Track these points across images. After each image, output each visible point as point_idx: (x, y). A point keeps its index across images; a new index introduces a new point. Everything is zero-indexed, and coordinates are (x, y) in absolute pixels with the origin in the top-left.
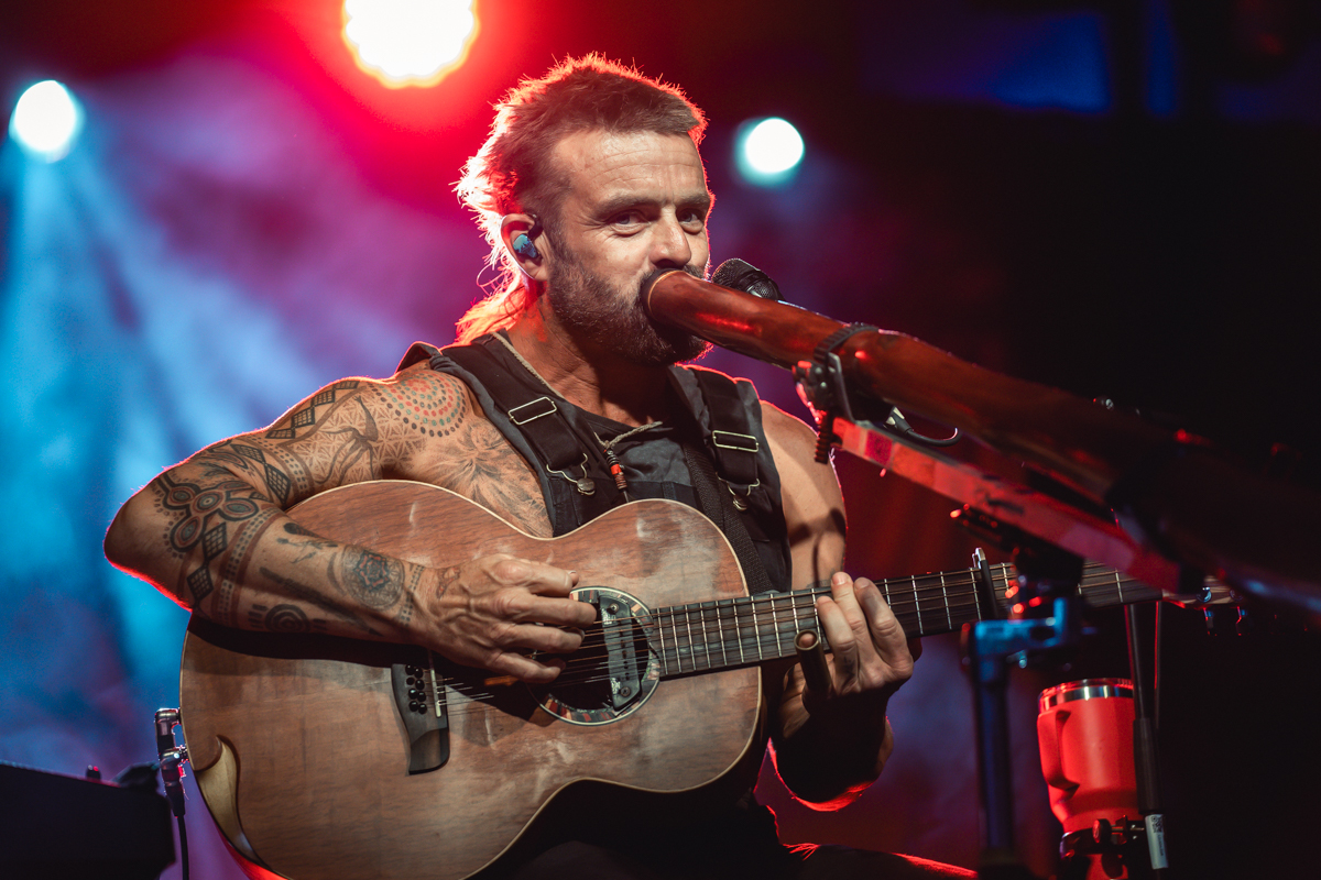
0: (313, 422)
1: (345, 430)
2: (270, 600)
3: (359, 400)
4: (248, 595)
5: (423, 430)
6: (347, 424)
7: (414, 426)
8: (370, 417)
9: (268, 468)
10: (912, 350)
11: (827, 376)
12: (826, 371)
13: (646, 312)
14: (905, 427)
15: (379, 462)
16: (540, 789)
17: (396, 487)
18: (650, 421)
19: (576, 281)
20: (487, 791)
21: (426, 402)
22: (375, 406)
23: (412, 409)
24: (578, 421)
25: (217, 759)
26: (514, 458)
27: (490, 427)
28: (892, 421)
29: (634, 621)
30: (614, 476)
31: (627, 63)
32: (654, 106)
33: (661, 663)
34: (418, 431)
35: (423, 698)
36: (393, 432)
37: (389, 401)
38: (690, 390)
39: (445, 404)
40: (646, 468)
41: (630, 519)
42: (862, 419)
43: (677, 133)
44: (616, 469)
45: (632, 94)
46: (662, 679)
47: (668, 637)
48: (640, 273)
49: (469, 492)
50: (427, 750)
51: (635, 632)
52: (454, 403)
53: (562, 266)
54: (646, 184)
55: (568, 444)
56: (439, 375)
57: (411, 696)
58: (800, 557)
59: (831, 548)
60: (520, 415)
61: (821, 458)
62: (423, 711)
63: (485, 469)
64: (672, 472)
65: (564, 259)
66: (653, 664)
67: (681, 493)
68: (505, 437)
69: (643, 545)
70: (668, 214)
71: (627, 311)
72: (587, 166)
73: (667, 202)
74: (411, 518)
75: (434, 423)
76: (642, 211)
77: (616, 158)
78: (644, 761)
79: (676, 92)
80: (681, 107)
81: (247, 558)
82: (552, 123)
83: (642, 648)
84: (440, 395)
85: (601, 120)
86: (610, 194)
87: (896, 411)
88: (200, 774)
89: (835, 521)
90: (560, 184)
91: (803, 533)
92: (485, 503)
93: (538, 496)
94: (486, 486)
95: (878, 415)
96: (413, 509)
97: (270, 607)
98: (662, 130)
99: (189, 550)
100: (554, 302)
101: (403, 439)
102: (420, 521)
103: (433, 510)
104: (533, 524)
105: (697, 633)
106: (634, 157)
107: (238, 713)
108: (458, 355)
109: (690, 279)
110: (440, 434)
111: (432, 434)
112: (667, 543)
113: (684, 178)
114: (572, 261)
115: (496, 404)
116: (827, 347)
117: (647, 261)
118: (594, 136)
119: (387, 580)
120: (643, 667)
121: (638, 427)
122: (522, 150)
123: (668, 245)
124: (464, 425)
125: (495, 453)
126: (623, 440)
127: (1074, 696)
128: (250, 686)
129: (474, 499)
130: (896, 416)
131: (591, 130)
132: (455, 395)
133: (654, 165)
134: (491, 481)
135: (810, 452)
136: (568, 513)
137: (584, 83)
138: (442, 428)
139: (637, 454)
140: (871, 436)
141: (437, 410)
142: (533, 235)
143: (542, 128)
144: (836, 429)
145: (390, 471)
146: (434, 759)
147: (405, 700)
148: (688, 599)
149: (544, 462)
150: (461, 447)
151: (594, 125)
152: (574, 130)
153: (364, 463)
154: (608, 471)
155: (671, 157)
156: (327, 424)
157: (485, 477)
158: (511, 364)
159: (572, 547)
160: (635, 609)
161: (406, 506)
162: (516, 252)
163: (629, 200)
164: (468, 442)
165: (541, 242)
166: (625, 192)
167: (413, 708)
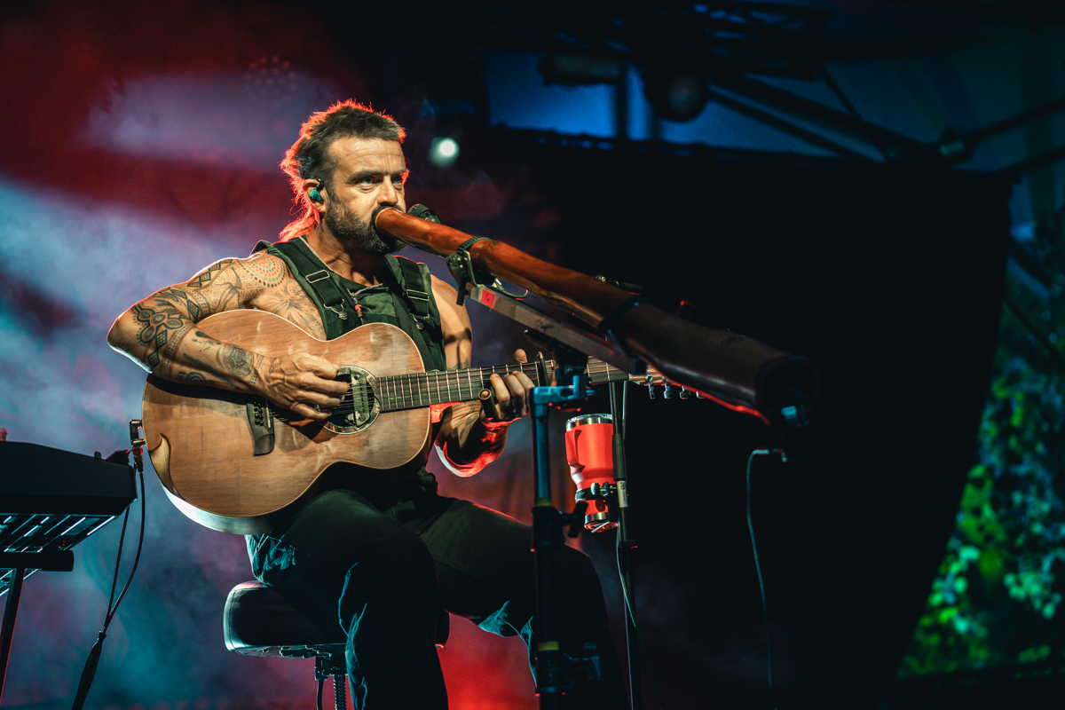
0: (210, 279)
1: (225, 284)
2: (188, 370)
3: (232, 269)
4: (177, 367)
5: (264, 284)
6: (227, 281)
7: (260, 282)
8: (238, 277)
9: (189, 301)
10: (505, 251)
11: (463, 262)
12: (463, 260)
13: (374, 228)
14: (502, 289)
15: (242, 300)
16: (318, 466)
17: (251, 313)
18: (376, 282)
19: (340, 211)
20: (293, 466)
21: (266, 269)
22: (240, 271)
23: (259, 273)
24: (340, 283)
25: (160, 445)
26: (307, 300)
27: (297, 283)
28: (495, 285)
29: (368, 383)
30: (356, 311)
31: (367, 105)
32: (381, 126)
33: (381, 404)
34: (262, 284)
35: (262, 418)
36: (250, 285)
37: (247, 269)
38: (396, 269)
39: (275, 270)
40: (373, 307)
41: (368, 332)
42: (480, 283)
43: (392, 140)
44: (357, 307)
45: (370, 120)
46: (380, 413)
47: (385, 392)
48: (372, 209)
49: (286, 316)
50: (263, 444)
51: (368, 388)
52: (280, 270)
53: (333, 204)
54: (377, 165)
55: (336, 294)
56: (272, 257)
57: (256, 417)
58: (450, 351)
59: (465, 348)
60: (312, 278)
61: (460, 302)
62: (262, 425)
63: (293, 304)
64: (386, 310)
65: (334, 201)
66: (377, 406)
67: (390, 320)
68: (303, 289)
69: (373, 346)
70: (387, 179)
71: (366, 228)
72: (347, 155)
73: (387, 174)
74: (258, 329)
75: (270, 280)
76: (374, 178)
77: (362, 151)
78: (371, 453)
79: (390, 120)
80: (394, 127)
81: (177, 348)
82: (330, 133)
83: (371, 396)
84: (272, 266)
85: (355, 132)
86: (358, 169)
87: (497, 280)
88: (151, 453)
89: (468, 334)
90: (333, 164)
91: (452, 339)
92: (294, 321)
93: (319, 319)
94: (294, 313)
95: (488, 281)
96: (259, 324)
97: (188, 373)
98: (385, 138)
99: (148, 343)
100: (328, 222)
101: (255, 288)
102: (263, 330)
103: (269, 325)
104: (318, 333)
105: (399, 390)
106: (371, 151)
107: (171, 423)
108: (281, 246)
109: (396, 212)
110: (272, 286)
111: (269, 285)
112: (385, 345)
113: (395, 162)
114: (339, 202)
115: (299, 272)
116: (463, 247)
117: (376, 203)
118: (351, 140)
119: (245, 363)
120: (371, 406)
121: (369, 286)
122: (315, 146)
123: (387, 195)
124: (284, 281)
125: (298, 297)
126: (361, 293)
127: (584, 422)
128: (176, 410)
129: (288, 319)
130: (497, 284)
131: (350, 137)
132: (280, 267)
133: (381, 155)
134: (297, 310)
135: (455, 299)
136: (335, 329)
137: (345, 114)
138: (273, 283)
139: (369, 299)
140: (484, 292)
141: (271, 274)
142: (319, 189)
143: (325, 136)
144: (467, 288)
145: (248, 303)
146: (266, 449)
147: (253, 419)
148: (394, 373)
149: (322, 302)
150: (282, 293)
151: (351, 134)
152: (341, 137)
153: (235, 300)
154: (354, 309)
155: (389, 151)
156: (217, 280)
157: (294, 308)
158: (307, 253)
159: (338, 346)
160: (368, 377)
161: (255, 322)
162: (311, 198)
163: (368, 172)
164: (286, 291)
165: (323, 193)
166: (367, 168)
167: (257, 423)
